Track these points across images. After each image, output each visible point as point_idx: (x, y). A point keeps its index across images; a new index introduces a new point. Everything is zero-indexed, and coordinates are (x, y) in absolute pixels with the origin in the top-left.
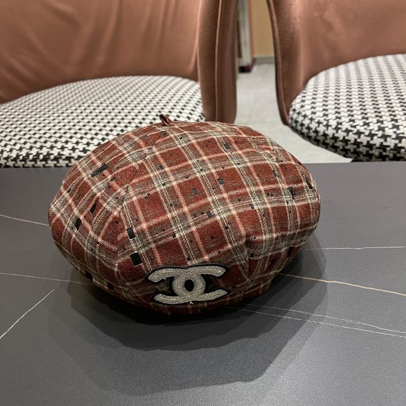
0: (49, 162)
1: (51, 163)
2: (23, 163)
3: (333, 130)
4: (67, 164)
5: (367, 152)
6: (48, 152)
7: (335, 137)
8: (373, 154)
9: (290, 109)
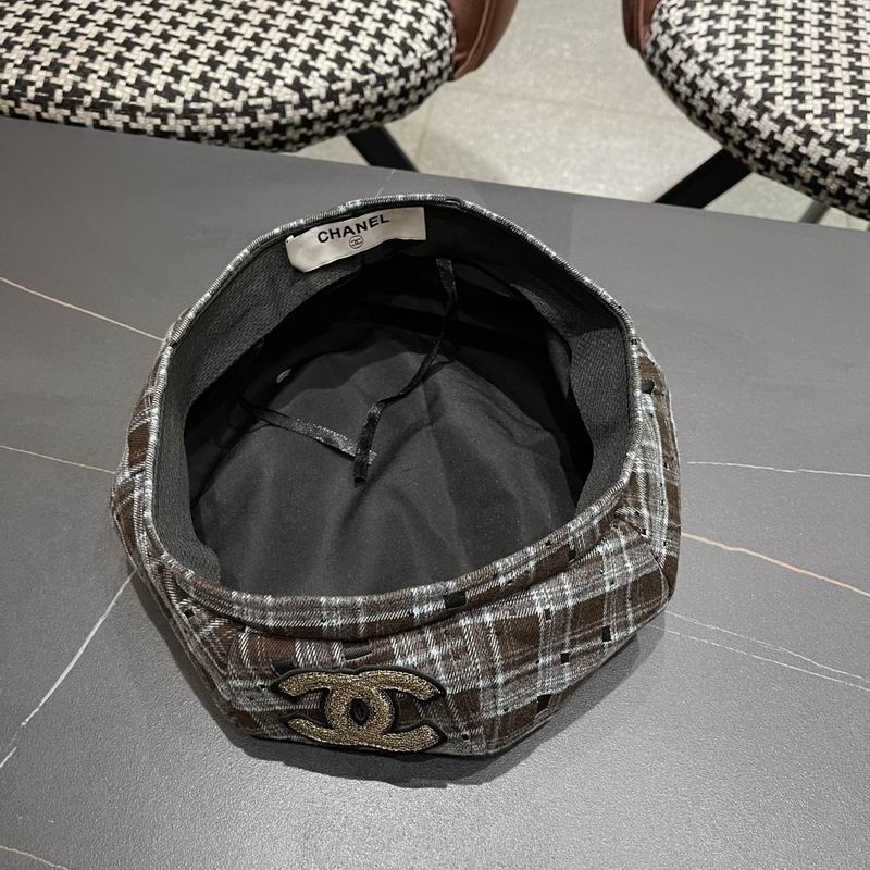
0: (80, 112)
1: (85, 117)
2: (11, 103)
3: (749, 110)
4: (126, 125)
5: (814, 178)
6: (75, 84)
7: (753, 128)
8: (825, 187)
9: (656, 16)
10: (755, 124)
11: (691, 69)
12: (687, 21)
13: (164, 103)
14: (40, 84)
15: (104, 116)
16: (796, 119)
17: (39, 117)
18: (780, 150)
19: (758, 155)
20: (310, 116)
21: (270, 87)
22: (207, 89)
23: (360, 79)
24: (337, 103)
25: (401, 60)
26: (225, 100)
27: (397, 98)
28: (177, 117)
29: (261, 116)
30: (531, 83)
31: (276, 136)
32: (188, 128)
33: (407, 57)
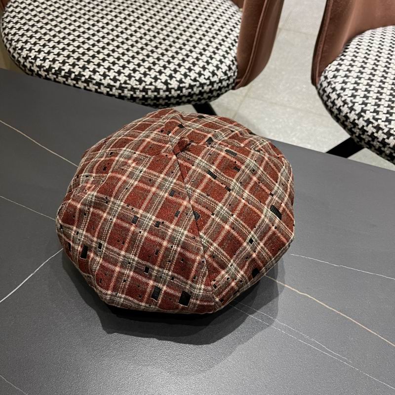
0: (80, 83)
1: (81, 85)
2: (55, 76)
3: (355, 116)
4: (96, 90)
5: (380, 147)
6: (80, 72)
7: (355, 123)
8: (384, 152)
9: (323, 74)
10: (356, 121)
11: (334, 96)
12: (335, 77)
13: (112, 83)
14: (67, 71)
15: (88, 85)
16: (374, 121)
17: (64, 83)
18: (366, 133)
19: (357, 135)
20: (170, 95)
21: (155, 82)
22: (130, 80)
23: (193, 83)
24: (182, 92)
25: (211, 78)
26: (136, 85)
27: (207, 93)
28: (116, 89)
29: (150, 93)
30: (286, 99)
31: (155, 101)
32: (120, 94)
33: (214, 77)
